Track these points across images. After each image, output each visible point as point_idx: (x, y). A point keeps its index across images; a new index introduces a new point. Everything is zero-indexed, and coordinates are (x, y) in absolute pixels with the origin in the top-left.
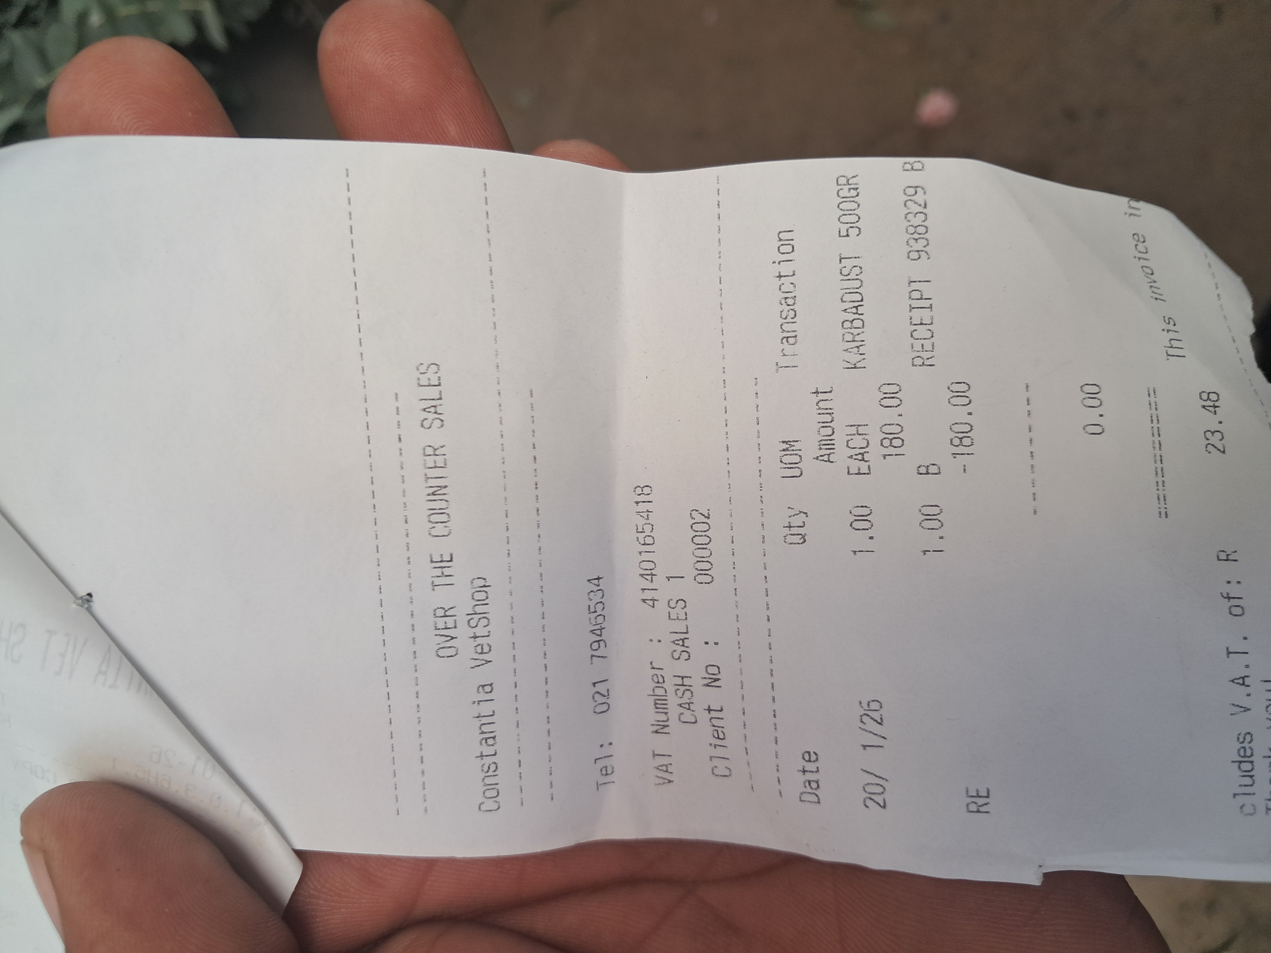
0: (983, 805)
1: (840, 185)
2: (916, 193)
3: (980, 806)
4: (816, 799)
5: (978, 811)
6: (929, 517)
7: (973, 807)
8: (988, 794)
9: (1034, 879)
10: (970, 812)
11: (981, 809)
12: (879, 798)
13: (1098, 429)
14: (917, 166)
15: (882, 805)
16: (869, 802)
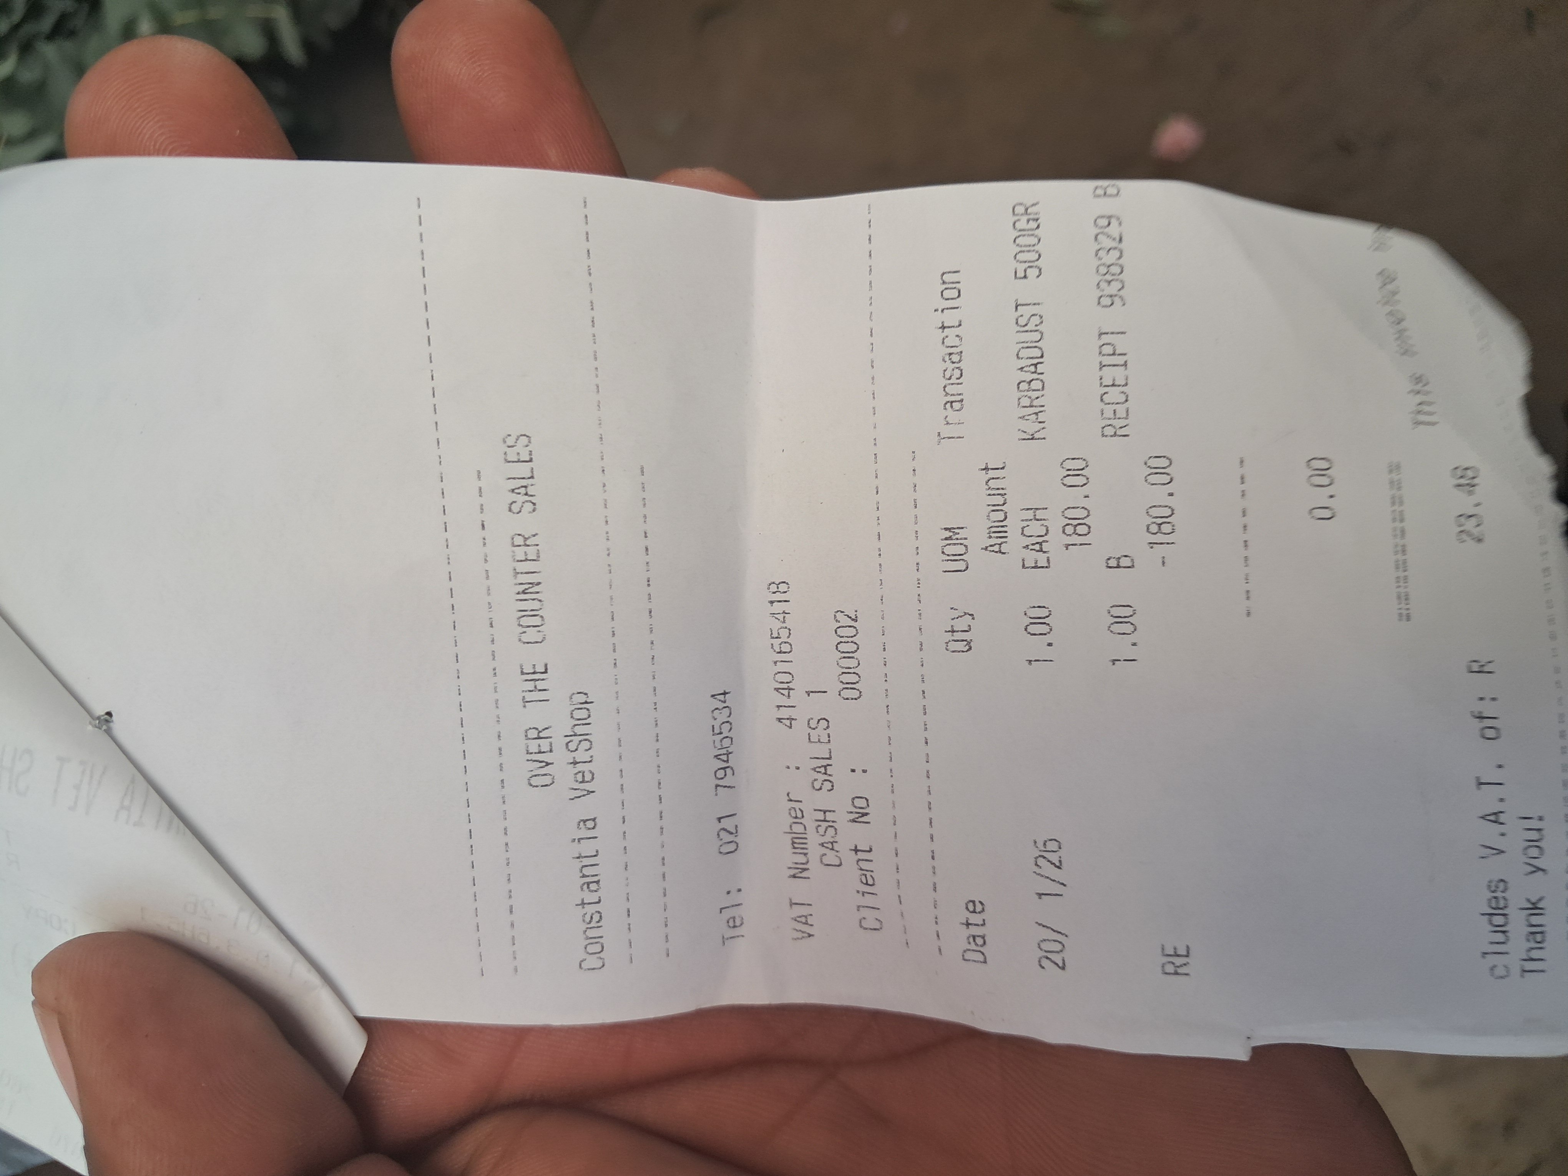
0: (1181, 966)
1: (1017, 215)
2: (1109, 224)
3: (1178, 967)
4: (981, 958)
5: (1176, 973)
6: (1120, 620)
7: (1170, 969)
8: (1188, 952)
9: (1241, 1054)
10: (1166, 973)
11: (1180, 970)
12: (1057, 958)
13: (1326, 513)
14: (1111, 191)
15: (1061, 965)
16: (1045, 963)
